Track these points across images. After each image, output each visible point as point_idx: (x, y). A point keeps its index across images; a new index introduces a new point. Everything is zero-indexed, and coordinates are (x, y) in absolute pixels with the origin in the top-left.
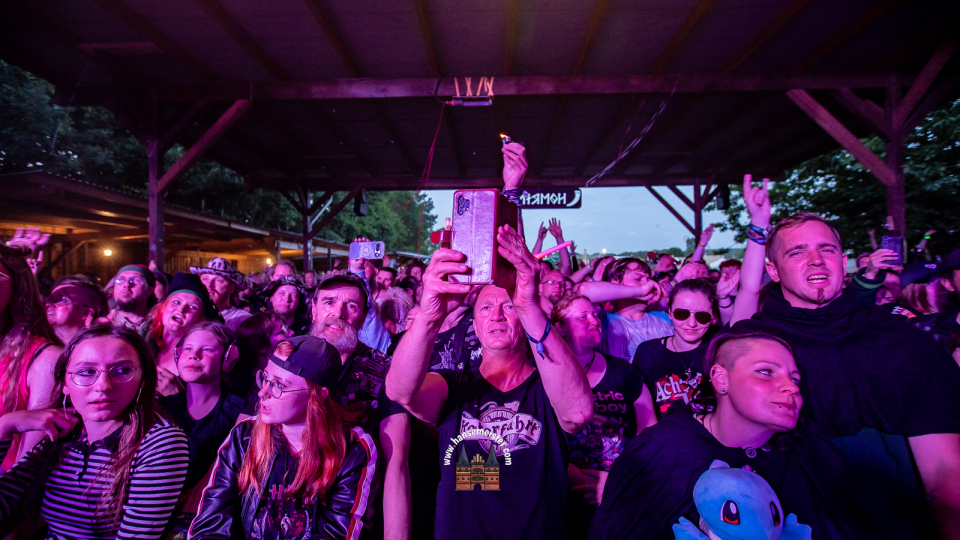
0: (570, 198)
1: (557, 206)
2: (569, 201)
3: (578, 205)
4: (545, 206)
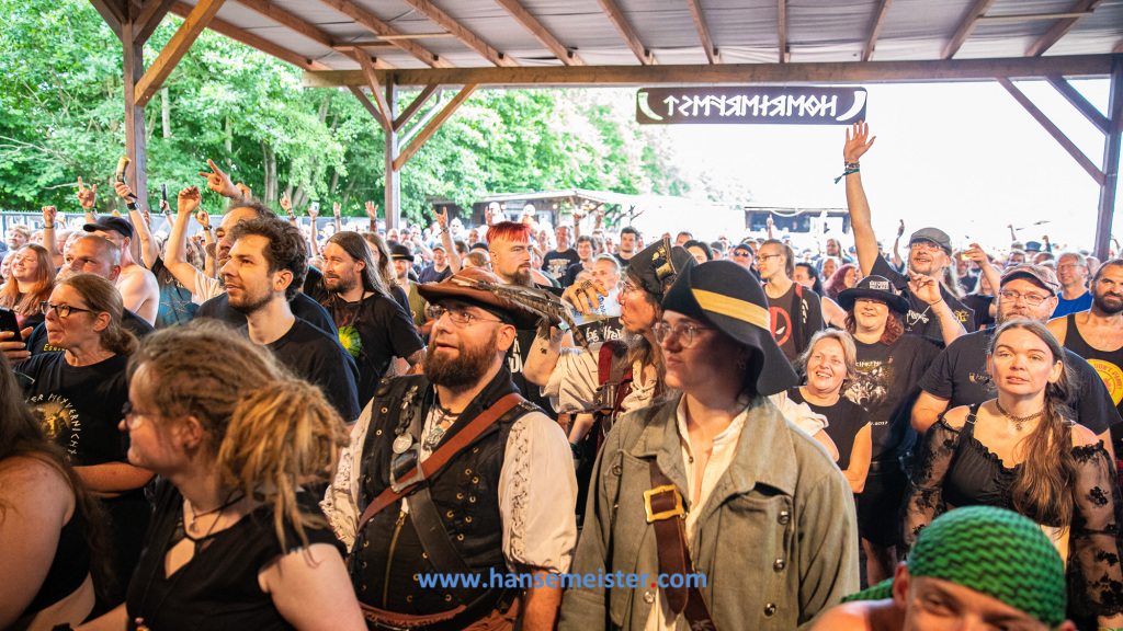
1: (817, 120)
4: (795, 118)
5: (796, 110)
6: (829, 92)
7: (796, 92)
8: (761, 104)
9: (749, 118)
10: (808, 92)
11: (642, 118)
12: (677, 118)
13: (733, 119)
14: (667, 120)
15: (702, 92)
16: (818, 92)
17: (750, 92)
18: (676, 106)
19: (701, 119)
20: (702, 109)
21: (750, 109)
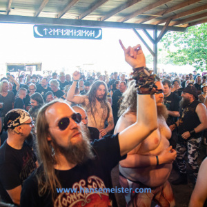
2: (96, 35)
4: (84, 37)
5: (84, 34)
8: (74, 32)
10: (87, 29)
17: (71, 28)
18: (47, 32)
19: (56, 36)
20: (56, 33)
21: (71, 34)
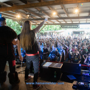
0: (78, 27)
1: (75, 28)
2: (77, 27)
3: (79, 28)
4: (73, 28)
6: (76, 25)
7: (73, 25)
9: (69, 28)
10: (74, 25)
11: (60, 28)
12: (63, 28)
13: (68, 28)
14: (62, 28)
15: (65, 26)
16: (75, 25)
17: (70, 26)
19: (65, 28)
